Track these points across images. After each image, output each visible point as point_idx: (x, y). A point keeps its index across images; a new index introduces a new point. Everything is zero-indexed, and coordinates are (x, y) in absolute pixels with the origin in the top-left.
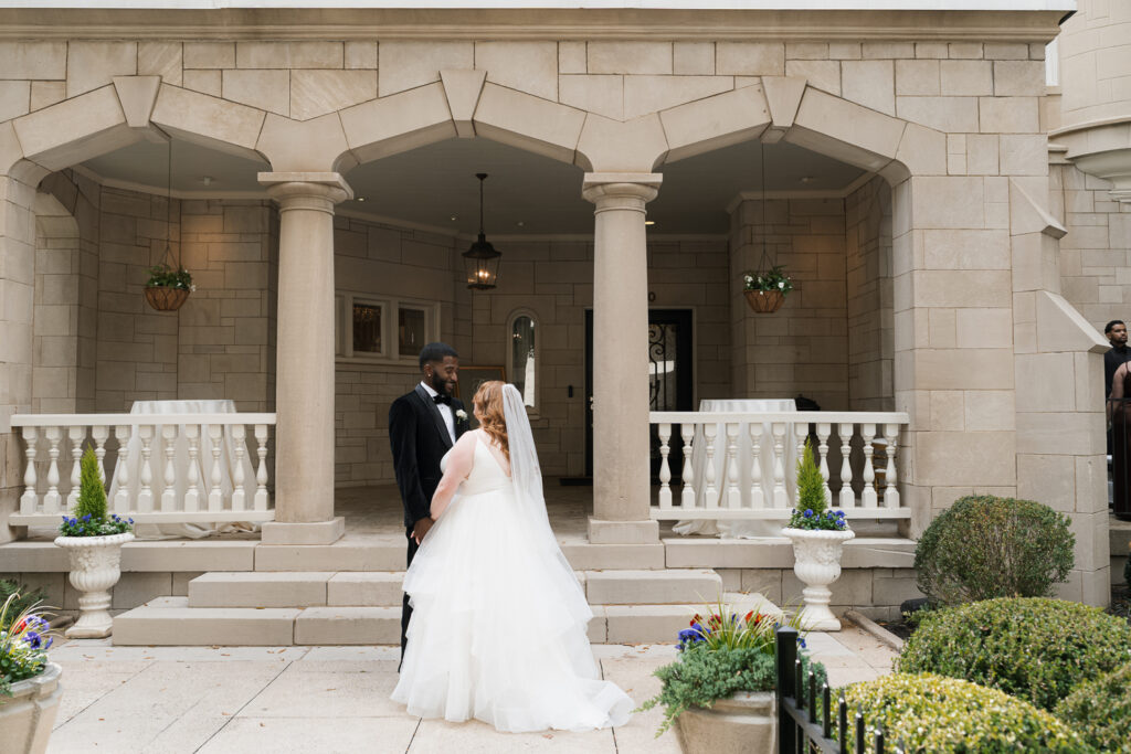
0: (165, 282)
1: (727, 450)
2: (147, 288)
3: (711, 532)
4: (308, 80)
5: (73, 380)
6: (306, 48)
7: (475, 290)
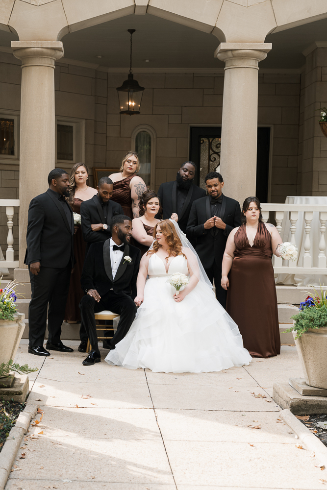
1: (304, 229)
3: (290, 282)
7: (124, 115)
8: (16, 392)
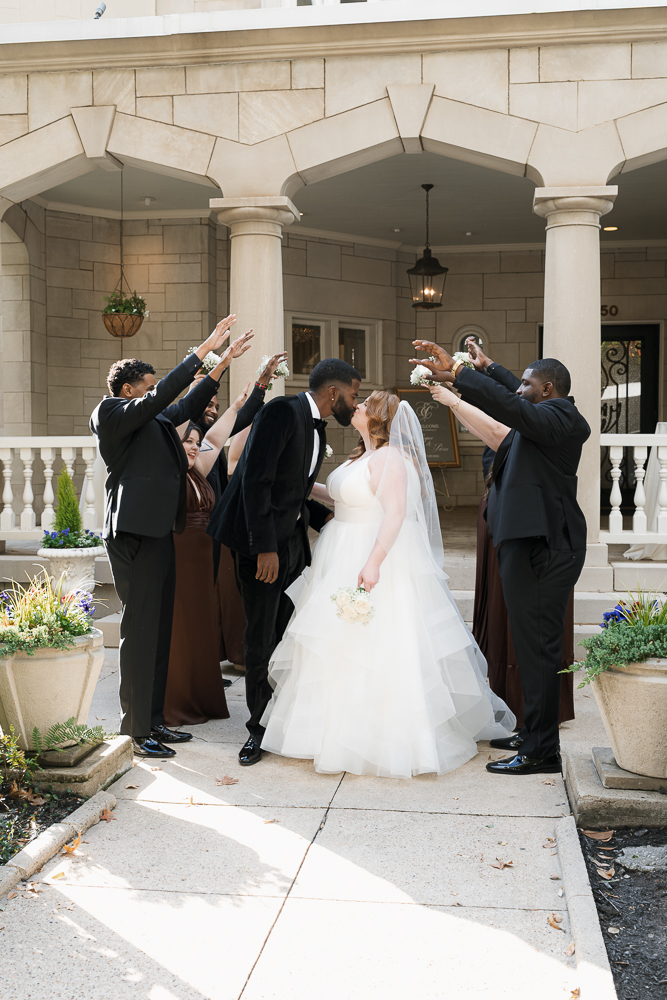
0: (121, 309)
2: (105, 315)
3: (663, 556)
4: (256, 102)
5: (28, 405)
6: (253, 69)
7: (420, 309)
8: (75, 777)
